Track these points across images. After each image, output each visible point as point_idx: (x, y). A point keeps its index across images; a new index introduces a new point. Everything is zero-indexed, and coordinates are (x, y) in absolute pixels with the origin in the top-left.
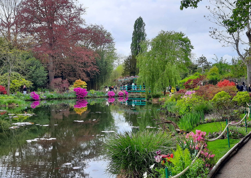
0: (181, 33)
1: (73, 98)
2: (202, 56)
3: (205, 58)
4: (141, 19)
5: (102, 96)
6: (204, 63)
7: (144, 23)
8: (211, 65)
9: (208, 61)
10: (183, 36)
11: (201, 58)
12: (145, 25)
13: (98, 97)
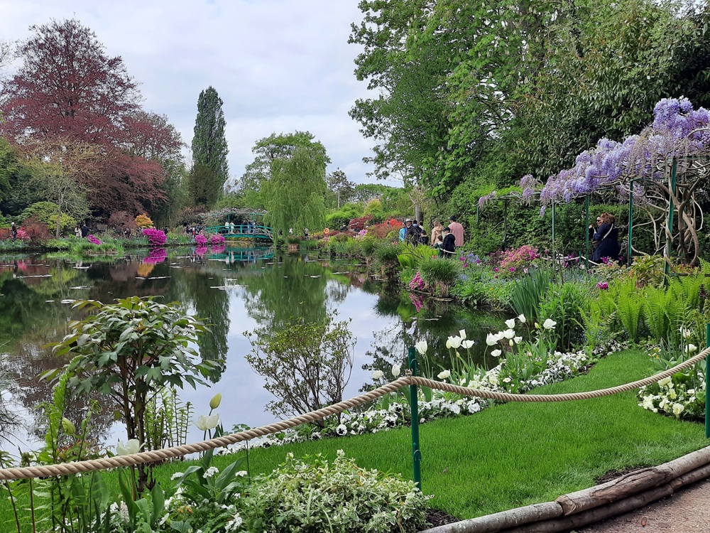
0: (308, 133)
1: (144, 246)
2: (338, 171)
3: (343, 174)
4: (214, 91)
5: (187, 242)
6: (341, 183)
7: (220, 100)
8: (354, 187)
9: (349, 180)
10: (311, 138)
11: (334, 173)
12: (222, 104)
13: (182, 245)
